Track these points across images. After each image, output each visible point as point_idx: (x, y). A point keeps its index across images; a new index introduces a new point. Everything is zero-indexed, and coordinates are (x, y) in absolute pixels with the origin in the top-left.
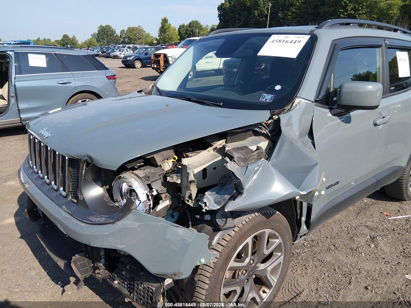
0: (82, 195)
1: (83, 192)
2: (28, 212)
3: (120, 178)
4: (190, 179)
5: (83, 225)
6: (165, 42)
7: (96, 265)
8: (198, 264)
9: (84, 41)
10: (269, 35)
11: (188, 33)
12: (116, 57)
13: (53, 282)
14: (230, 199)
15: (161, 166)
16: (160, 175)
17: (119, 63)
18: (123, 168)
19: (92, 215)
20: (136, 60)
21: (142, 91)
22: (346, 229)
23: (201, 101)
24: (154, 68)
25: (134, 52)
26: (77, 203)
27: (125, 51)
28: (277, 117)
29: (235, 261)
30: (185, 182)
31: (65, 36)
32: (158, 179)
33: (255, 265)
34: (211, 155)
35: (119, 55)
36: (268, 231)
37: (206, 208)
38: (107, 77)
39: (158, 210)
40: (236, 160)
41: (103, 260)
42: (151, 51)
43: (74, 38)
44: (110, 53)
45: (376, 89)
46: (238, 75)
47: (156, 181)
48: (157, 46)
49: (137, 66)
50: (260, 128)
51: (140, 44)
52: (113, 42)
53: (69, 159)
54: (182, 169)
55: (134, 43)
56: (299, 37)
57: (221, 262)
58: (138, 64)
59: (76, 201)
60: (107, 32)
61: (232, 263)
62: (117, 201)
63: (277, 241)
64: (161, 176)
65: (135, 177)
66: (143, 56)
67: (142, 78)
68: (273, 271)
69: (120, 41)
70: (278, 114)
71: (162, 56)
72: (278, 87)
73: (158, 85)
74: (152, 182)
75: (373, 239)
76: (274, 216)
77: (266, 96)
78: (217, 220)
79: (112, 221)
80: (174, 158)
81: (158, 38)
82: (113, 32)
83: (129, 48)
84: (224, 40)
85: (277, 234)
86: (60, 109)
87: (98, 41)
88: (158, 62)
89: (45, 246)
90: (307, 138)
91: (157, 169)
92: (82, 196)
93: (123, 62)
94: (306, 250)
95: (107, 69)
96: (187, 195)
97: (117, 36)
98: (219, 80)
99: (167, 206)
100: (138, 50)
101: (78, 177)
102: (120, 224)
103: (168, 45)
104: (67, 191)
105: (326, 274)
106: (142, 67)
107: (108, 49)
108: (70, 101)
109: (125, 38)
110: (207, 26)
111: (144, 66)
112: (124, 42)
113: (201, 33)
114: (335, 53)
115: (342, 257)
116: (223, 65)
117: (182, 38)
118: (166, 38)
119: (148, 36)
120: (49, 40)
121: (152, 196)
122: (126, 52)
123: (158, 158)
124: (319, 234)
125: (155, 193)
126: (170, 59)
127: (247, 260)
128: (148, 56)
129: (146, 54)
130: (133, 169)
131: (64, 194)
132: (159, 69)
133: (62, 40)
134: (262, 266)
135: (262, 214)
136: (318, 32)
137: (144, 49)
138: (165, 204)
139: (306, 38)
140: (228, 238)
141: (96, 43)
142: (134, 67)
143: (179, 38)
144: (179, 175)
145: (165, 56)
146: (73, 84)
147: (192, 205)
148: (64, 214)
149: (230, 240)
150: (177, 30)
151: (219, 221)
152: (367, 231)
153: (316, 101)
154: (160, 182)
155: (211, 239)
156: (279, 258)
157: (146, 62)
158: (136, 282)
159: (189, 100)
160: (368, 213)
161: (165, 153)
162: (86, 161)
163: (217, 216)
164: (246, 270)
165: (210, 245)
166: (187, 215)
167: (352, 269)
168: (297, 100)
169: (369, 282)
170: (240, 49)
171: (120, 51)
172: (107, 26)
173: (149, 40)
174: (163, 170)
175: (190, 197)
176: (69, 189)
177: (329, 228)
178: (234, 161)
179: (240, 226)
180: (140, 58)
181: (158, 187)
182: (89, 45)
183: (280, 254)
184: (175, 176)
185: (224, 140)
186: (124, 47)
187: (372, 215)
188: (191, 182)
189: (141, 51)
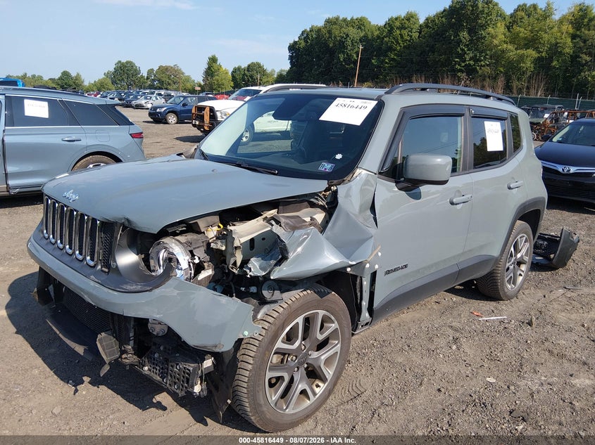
0: (115, 262)
1: (117, 258)
2: (38, 292)
3: (159, 244)
4: (235, 245)
5: (116, 293)
6: (211, 90)
7: (123, 349)
8: (242, 337)
9: (93, 82)
10: (333, 98)
11: (245, 79)
12: (139, 107)
13: (62, 382)
14: (276, 265)
15: (204, 233)
16: (203, 242)
17: (144, 115)
18: (164, 233)
19: (127, 283)
20: (169, 112)
21: (182, 154)
22: (426, 329)
23: (253, 168)
24: (194, 126)
25: (166, 101)
26: (108, 272)
27: (154, 99)
28: (335, 188)
29: (283, 342)
30: (230, 250)
31: (65, 74)
32: (201, 246)
33: (308, 351)
34: (260, 225)
35: (145, 105)
36: (321, 313)
37: (251, 273)
38: (131, 134)
39: (199, 279)
40: (283, 225)
41: (132, 342)
42: (192, 101)
43: (78, 76)
44: (131, 101)
45: (444, 163)
46: (303, 140)
47: (198, 247)
48: (201, 95)
49: (170, 121)
50: (317, 199)
51: (176, 90)
52: (137, 86)
53: (102, 223)
54: (227, 235)
55: (167, 89)
56: (365, 103)
57: (266, 340)
58: (172, 119)
59: (107, 270)
60: (127, 70)
61: (280, 344)
62: (154, 271)
63: (333, 325)
64: (205, 244)
65: (177, 243)
66: (179, 108)
67: (177, 139)
68: (328, 362)
69: (147, 85)
70: (336, 185)
71: (207, 110)
72: (339, 156)
73: (203, 148)
74: (194, 249)
75: (456, 340)
76: (329, 295)
77: (326, 165)
78: (263, 291)
79: (149, 288)
80: (219, 227)
81: (202, 83)
82: (137, 72)
83: (160, 95)
84: (284, 99)
85: (333, 318)
86: (67, 174)
87: (114, 82)
88: (201, 118)
89: (58, 332)
90: (369, 212)
91: (200, 236)
92: (115, 264)
93: (150, 114)
94: (375, 351)
95: (131, 124)
96: (232, 261)
97: (142, 77)
98: (286, 145)
99: (209, 276)
100: (173, 99)
101: (111, 242)
102: (157, 291)
103: (216, 94)
104: (96, 259)
105: (394, 375)
106: (177, 123)
107: (128, 94)
108: (78, 165)
109: (154, 80)
110: (273, 71)
111: (180, 121)
112: (152, 87)
113: (265, 80)
114: (403, 122)
115: (415, 358)
116: (291, 126)
117: (237, 86)
118: (213, 84)
119: (188, 79)
120: (40, 78)
121: (194, 264)
122: (155, 101)
123: (202, 224)
124: (393, 333)
125: (197, 261)
126: (218, 114)
127: (297, 344)
128: (187, 108)
129: (184, 105)
130: (175, 234)
131: (92, 263)
132: (203, 127)
133: (60, 79)
134: (315, 355)
135: (315, 292)
136: (386, 98)
137: (182, 99)
138: (207, 273)
139: (372, 104)
140: (275, 315)
141: (111, 86)
142: (166, 123)
143: (232, 84)
144: (224, 241)
145: (212, 110)
146: (84, 142)
147: (236, 272)
148: (92, 283)
149: (278, 317)
150: (230, 74)
151: (266, 293)
152: (450, 332)
153: (380, 173)
154: (203, 249)
155: (256, 312)
156: (335, 348)
157: (183, 116)
158: (170, 364)
159: (239, 166)
160: (455, 313)
161: (209, 218)
162: (123, 224)
163: (263, 287)
164: (296, 357)
165: (255, 317)
166: (232, 288)
167: (425, 371)
168: (358, 171)
169: (444, 384)
170: (301, 112)
171: (146, 98)
172: (127, 62)
173: (189, 86)
174: (207, 237)
175: (235, 264)
176: (98, 257)
177: (406, 327)
178: (280, 226)
179: (290, 302)
180: (175, 110)
181: (200, 254)
182: (100, 88)
183: (337, 342)
184: (219, 242)
185: (276, 210)
186: (153, 93)
187: (459, 315)
188: (236, 248)
189: (178, 101)
